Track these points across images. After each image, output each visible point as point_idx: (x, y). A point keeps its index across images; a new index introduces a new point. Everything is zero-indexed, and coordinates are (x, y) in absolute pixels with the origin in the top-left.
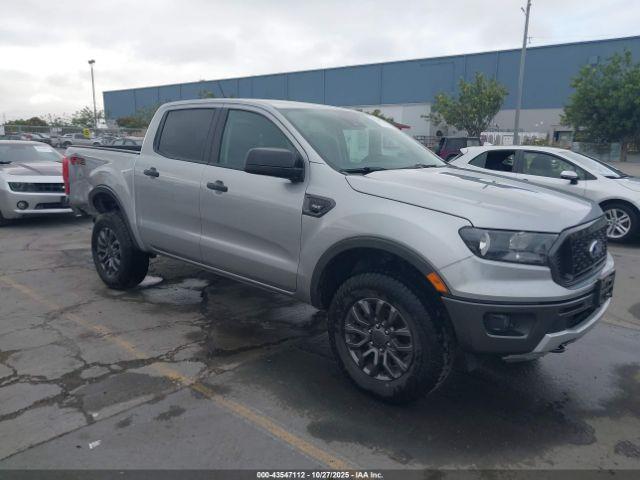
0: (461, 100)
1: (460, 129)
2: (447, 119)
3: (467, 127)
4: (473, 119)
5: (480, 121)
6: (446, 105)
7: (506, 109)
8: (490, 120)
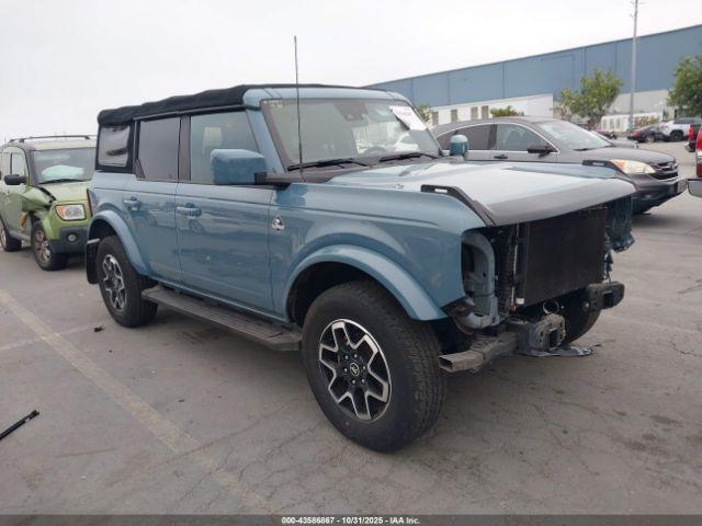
0: (583, 93)
1: (583, 116)
2: (571, 109)
3: (589, 115)
4: (594, 107)
5: (600, 109)
6: (570, 98)
7: (623, 93)
8: (608, 107)
